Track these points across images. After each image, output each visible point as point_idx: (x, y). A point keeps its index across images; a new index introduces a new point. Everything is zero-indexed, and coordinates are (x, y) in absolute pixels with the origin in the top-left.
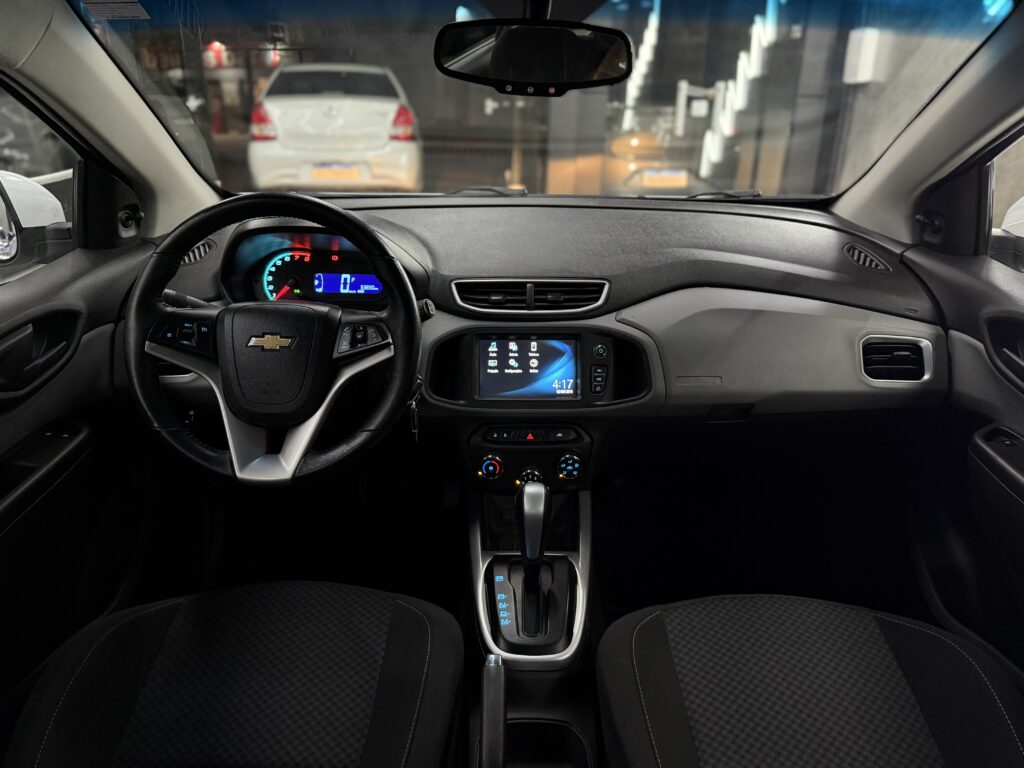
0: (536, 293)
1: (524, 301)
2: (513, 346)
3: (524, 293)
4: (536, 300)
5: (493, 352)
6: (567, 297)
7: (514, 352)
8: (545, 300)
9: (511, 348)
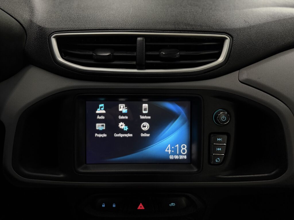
0: (148, 48)
1: (133, 58)
2: (122, 108)
3: (134, 49)
4: (148, 57)
5: (100, 115)
6: (183, 53)
7: (124, 115)
8: (157, 57)
9: (120, 110)
